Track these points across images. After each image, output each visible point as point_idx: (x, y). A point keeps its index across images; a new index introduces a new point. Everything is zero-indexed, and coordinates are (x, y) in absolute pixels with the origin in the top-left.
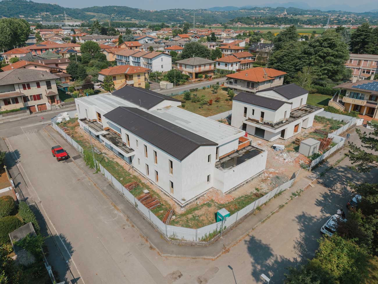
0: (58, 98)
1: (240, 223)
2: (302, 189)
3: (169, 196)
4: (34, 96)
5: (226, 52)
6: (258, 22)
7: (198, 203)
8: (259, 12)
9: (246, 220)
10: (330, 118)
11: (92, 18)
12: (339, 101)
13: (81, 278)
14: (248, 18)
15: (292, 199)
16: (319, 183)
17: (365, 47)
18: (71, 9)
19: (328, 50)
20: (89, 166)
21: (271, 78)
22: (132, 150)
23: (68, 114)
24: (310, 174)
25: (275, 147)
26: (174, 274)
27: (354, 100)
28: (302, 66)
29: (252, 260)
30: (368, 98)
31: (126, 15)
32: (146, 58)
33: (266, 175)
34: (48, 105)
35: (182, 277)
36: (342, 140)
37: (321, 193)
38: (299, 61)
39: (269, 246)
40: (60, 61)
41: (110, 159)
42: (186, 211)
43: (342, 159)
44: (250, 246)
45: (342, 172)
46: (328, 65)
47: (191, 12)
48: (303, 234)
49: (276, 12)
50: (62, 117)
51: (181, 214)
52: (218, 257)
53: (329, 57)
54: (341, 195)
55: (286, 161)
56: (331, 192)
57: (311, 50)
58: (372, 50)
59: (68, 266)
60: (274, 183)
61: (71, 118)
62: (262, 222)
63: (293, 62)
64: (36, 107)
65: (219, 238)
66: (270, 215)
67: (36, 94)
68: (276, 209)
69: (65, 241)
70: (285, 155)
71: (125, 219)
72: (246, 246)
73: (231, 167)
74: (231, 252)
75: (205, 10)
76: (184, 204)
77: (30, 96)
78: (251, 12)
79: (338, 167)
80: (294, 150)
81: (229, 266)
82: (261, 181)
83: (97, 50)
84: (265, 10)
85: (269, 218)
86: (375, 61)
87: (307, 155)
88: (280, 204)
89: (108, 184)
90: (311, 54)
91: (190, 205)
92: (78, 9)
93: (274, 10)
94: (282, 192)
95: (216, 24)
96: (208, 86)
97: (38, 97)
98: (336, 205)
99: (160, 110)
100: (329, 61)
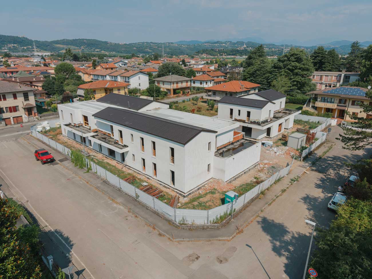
0: (35, 110)
1: (247, 207)
2: (299, 176)
3: (169, 188)
4: (10, 108)
5: (199, 74)
6: (221, 53)
7: (201, 192)
8: (221, 46)
9: (253, 204)
10: (307, 120)
11: (62, 50)
12: (312, 106)
13: (86, 269)
14: (212, 50)
15: (292, 184)
16: (313, 170)
17: (322, 67)
18: (40, 41)
19: (295, 64)
20: (78, 167)
21: (248, 89)
22: (125, 146)
23: (48, 124)
24: (302, 163)
25: (264, 143)
26: (190, 257)
27: (326, 104)
28: (273, 79)
29: (268, 237)
30: (338, 101)
31: (96, 47)
32: (123, 76)
33: (262, 166)
34: (25, 117)
35: (199, 259)
36: (323, 135)
37: (317, 178)
38: (270, 75)
39: (283, 224)
40: (34, 79)
41: (100, 160)
42: (189, 200)
43: (328, 151)
44: (263, 225)
45: (330, 160)
46: (296, 78)
47: (159, 45)
48: (312, 212)
49: (236, 45)
50: (43, 126)
51: (185, 203)
52: (233, 238)
53: (297, 70)
54: (336, 178)
55: (278, 154)
56: (327, 176)
57: (280, 64)
58: (328, 69)
59: (69, 258)
60: (271, 172)
61: (51, 127)
62: (269, 205)
63: (265, 76)
64: (12, 118)
65: (230, 220)
66: (275, 198)
67: (12, 105)
68: (279, 193)
69: (62, 235)
70: (275, 149)
71: (126, 211)
72: (260, 226)
73: (230, 156)
74: (245, 232)
75: (172, 43)
76: (186, 193)
77: (6, 108)
78: (214, 45)
79: (326, 157)
80: (282, 145)
81: (247, 245)
82: (258, 171)
83: (72, 72)
84: (227, 44)
85: (274, 200)
86: (335, 76)
87: (296, 148)
88: (282, 189)
89: (102, 181)
90: (281, 68)
91: (192, 195)
92: (46, 42)
93: (235, 44)
94: (280, 179)
95: (184, 55)
96: (188, 100)
97: (15, 109)
98: (335, 187)
99: (150, 110)
100: (297, 74)
